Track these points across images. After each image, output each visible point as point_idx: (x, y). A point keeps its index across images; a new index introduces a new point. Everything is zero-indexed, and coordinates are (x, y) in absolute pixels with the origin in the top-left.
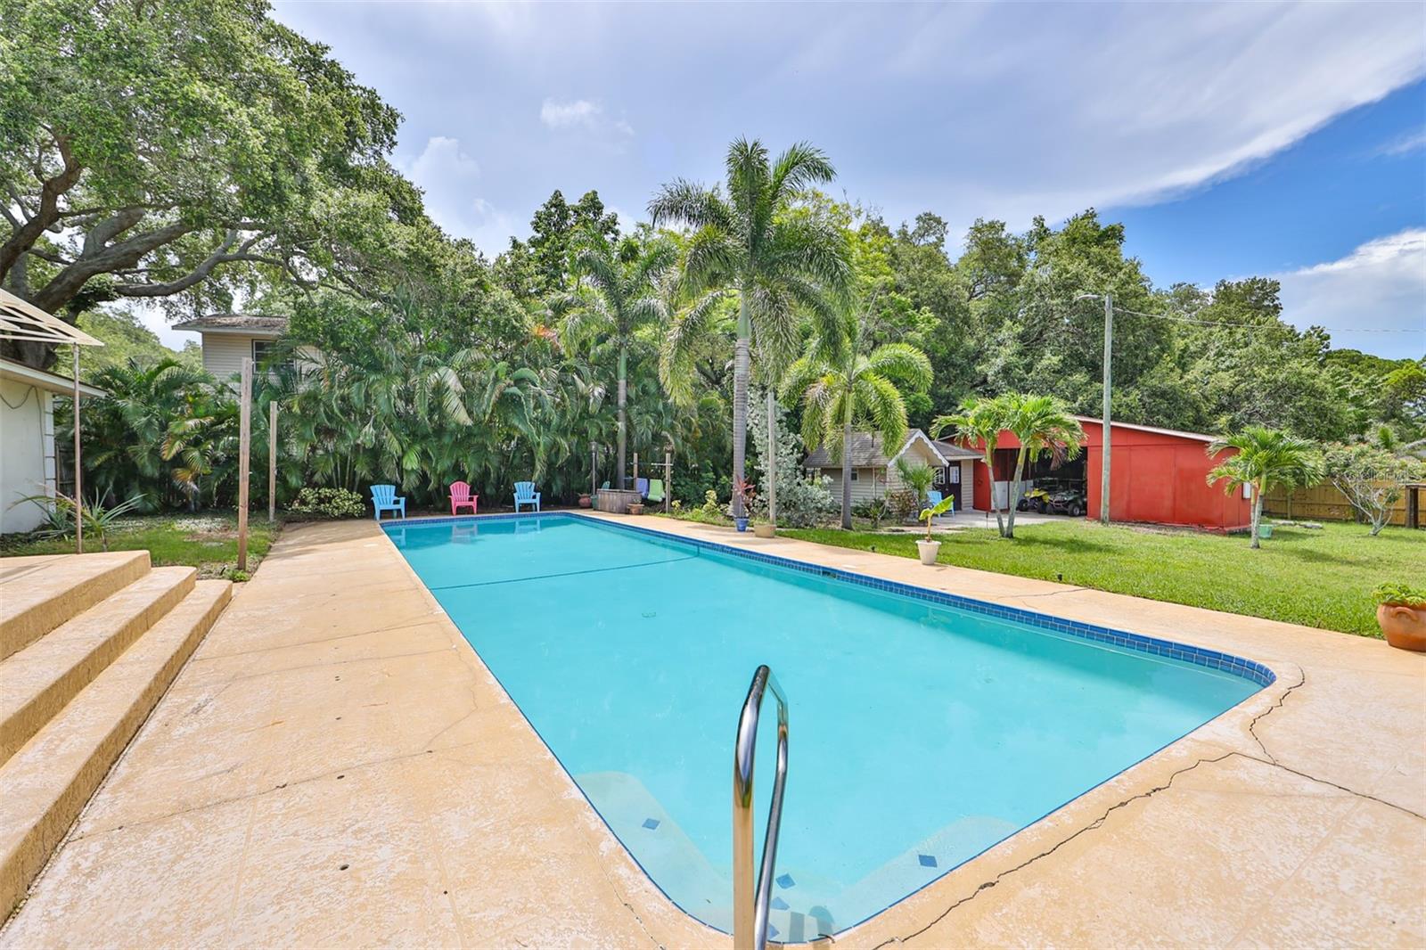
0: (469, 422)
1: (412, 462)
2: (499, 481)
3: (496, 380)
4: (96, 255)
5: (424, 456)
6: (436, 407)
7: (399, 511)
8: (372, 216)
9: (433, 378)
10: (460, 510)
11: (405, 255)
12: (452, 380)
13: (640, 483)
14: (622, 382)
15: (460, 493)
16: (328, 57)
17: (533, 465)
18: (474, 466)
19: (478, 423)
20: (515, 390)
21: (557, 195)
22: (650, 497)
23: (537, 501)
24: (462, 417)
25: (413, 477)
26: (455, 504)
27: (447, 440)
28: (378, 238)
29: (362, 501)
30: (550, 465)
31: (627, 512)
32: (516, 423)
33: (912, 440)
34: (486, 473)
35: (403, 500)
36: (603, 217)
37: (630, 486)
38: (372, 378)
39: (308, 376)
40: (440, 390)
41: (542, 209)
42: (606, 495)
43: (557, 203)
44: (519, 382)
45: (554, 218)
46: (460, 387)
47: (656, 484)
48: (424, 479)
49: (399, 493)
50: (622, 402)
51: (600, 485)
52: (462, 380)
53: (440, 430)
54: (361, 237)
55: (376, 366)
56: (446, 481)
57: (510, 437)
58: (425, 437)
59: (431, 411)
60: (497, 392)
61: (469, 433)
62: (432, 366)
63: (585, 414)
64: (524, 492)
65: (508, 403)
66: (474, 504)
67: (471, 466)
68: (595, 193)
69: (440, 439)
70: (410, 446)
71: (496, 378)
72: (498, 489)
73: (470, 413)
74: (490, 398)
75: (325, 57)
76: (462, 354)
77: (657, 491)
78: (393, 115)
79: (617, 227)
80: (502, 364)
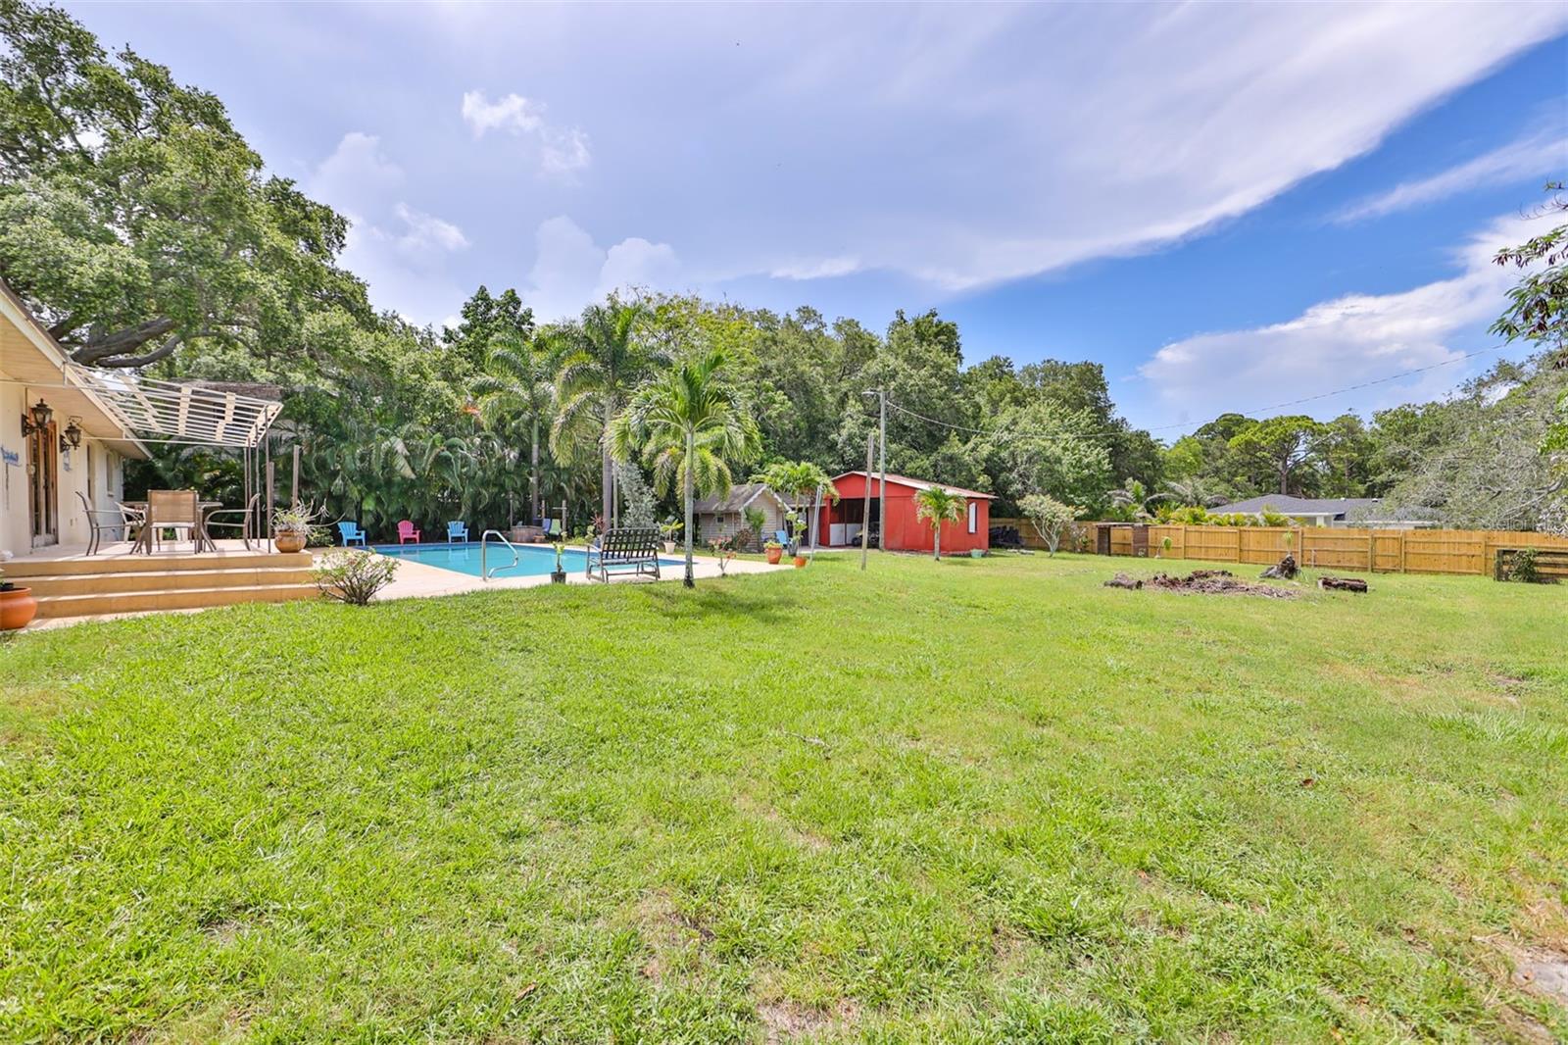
0: (413, 476)
1: (369, 505)
2: (436, 521)
3: (434, 446)
4: (99, 342)
5: (379, 501)
6: (388, 466)
7: (360, 541)
8: (342, 332)
9: (385, 445)
10: (407, 541)
11: (367, 360)
12: (399, 446)
13: (546, 522)
14: (535, 446)
15: (405, 529)
16: (293, 188)
17: (460, 508)
18: (416, 508)
19: (419, 477)
20: (447, 453)
21: (483, 290)
22: (551, 532)
23: (466, 535)
24: (408, 472)
25: (370, 517)
26: (402, 537)
27: (395, 489)
28: (347, 349)
29: (331, 534)
30: (474, 508)
31: (533, 541)
32: (446, 476)
33: (760, 492)
34: (425, 515)
35: (363, 532)
36: (521, 311)
37: (539, 523)
38: (342, 445)
39: (286, 442)
40: (391, 453)
41: (471, 301)
42: (520, 530)
43: (483, 296)
44: (450, 448)
45: (480, 310)
46: (406, 452)
47: (556, 522)
48: (378, 519)
49: (359, 528)
50: (535, 461)
51: (515, 524)
52: (407, 445)
53: (389, 483)
54: (336, 349)
55: (343, 437)
56: (395, 520)
57: (444, 488)
58: (378, 488)
59: (383, 468)
60: (433, 455)
61: (412, 484)
62: (386, 436)
63: (502, 471)
64: (456, 528)
65: (442, 462)
66: (417, 536)
67: (414, 510)
68: (513, 291)
69: (389, 489)
70: (367, 494)
71: (432, 444)
72: (435, 526)
73: (413, 470)
74: (428, 460)
75: (291, 189)
76: (406, 427)
77: (556, 527)
78: (343, 222)
79: (532, 320)
80: (438, 435)
